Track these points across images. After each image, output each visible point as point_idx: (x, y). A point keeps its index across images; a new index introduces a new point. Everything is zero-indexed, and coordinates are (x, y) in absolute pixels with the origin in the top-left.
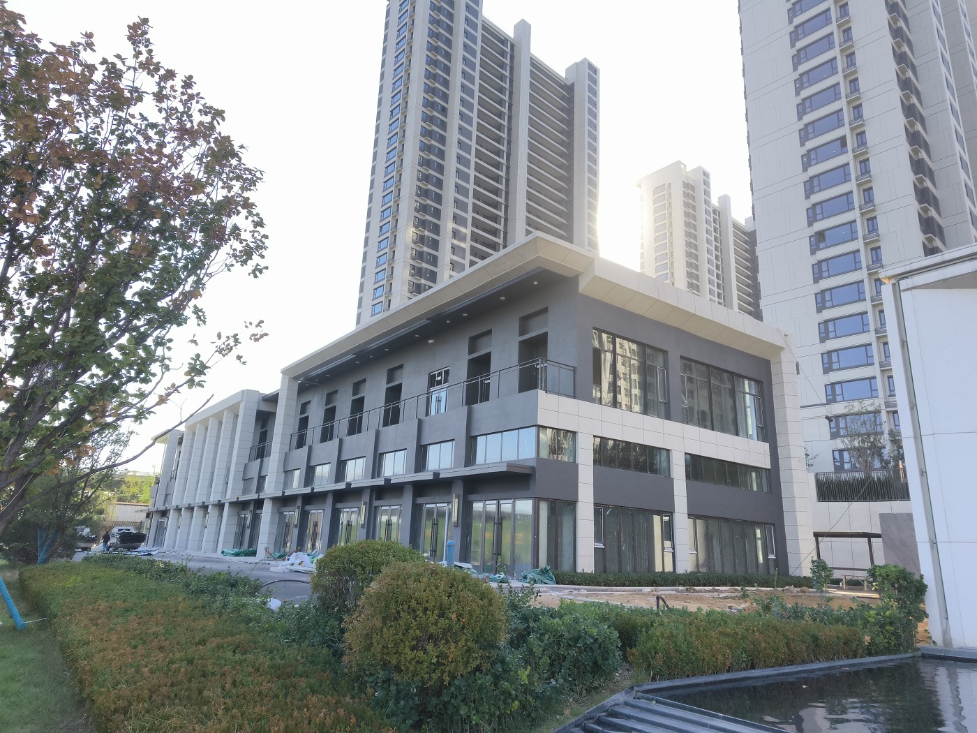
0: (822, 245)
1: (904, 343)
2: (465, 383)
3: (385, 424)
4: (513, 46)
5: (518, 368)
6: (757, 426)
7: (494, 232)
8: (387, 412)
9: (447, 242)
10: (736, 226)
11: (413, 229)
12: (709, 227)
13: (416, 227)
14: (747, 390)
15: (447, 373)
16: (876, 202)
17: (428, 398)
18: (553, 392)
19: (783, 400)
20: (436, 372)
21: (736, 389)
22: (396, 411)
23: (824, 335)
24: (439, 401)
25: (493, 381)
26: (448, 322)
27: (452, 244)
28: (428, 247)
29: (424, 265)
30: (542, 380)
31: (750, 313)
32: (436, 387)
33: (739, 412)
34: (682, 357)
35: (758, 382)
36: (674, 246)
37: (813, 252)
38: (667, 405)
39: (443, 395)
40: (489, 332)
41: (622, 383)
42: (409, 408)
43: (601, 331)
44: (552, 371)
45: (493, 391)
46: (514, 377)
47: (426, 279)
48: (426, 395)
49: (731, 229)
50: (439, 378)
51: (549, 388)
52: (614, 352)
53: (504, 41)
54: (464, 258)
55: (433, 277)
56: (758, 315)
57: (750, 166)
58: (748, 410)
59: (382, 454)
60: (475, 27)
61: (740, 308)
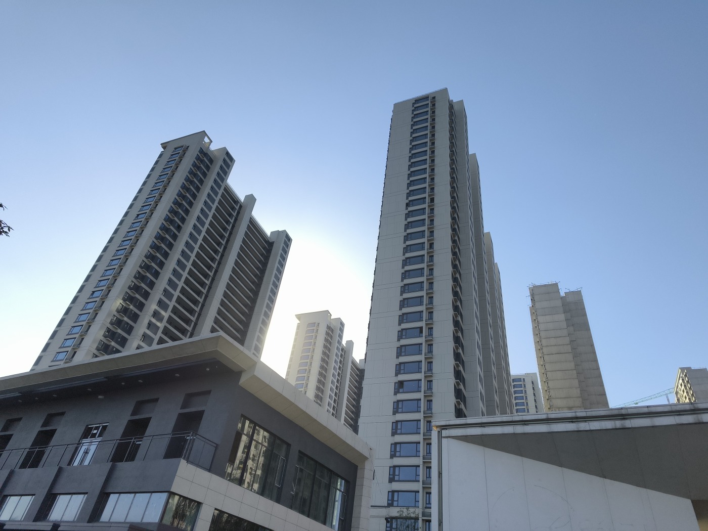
0: (401, 390)
1: (440, 474)
2: (118, 441)
3: (23, 466)
4: (241, 207)
5: (170, 436)
6: (340, 519)
7: (188, 321)
8: (29, 455)
9: (146, 317)
10: (354, 363)
11: (121, 301)
12: (337, 359)
13: (124, 300)
14: (339, 487)
15: (105, 428)
16: (433, 371)
17: (77, 449)
18: (192, 463)
19: (361, 500)
20: (94, 426)
21: (331, 485)
22: (40, 455)
23: (393, 453)
24: (86, 452)
25: (144, 443)
26: (123, 384)
27: (150, 321)
28: (129, 318)
29: (119, 331)
30: (187, 451)
31: (351, 426)
32: (89, 440)
33: (330, 504)
34: (300, 452)
35: (347, 482)
36: (312, 365)
37: (395, 394)
38: (280, 490)
39: (93, 448)
40: (156, 400)
41: (250, 463)
42: (53, 454)
43: (246, 418)
44: (198, 444)
45: (141, 453)
46: (164, 443)
47: (117, 342)
48: (76, 446)
49: (350, 364)
50: (95, 432)
51: (191, 459)
52: (251, 439)
53: (236, 201)
54: (155, 334)
55: (123, 342)
56: (355, 428)
57: (369, 328)
58: (336, 503)
59: (7, 496)
60: (219, 186)
61: (346, 420)
